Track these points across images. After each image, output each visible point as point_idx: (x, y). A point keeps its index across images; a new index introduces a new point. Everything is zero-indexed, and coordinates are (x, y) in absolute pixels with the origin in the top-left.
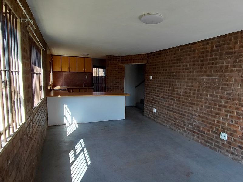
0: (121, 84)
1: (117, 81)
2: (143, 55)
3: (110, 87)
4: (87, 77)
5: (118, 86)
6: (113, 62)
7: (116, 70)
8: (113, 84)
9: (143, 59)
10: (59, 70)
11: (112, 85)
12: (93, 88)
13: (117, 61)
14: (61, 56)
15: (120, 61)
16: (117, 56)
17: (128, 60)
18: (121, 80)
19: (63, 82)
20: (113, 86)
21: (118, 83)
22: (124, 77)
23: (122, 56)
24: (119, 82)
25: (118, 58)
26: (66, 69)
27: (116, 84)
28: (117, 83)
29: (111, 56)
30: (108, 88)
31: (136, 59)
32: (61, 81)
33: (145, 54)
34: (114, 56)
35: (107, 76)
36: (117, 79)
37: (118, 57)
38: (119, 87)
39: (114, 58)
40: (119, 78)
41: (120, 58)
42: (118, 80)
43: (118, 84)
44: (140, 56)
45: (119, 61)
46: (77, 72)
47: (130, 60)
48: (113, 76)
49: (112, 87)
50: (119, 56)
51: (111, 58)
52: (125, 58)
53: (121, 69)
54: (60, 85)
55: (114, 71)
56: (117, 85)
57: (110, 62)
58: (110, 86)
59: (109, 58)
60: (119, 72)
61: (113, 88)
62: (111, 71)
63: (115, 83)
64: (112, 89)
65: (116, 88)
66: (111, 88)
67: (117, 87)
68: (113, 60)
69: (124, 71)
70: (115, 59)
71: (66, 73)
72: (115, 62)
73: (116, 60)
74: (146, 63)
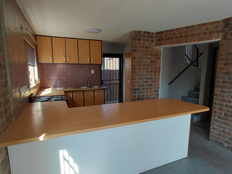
0: (155, 81)
1: (149, 77)
2: (211, 23)
3: (137, 88)
4: (93, 72)
5: (151, 85)
6: (144, 44)
7: (148, 58)
8: (142, 82)
9: (210, 33)
10: (50, 61)
11: (141, 84)
12: (104, 89)
13: (150, 42)
14: (51, 37)
15: (155, 41)
16: (149, 33)
17: (172, 38)
18: (155, 75)
19: (57, 81)
20: (143, 86)
21: (151, 80)
22: (160, 69)
23: (157, 33)
24: (152, 78)
25: (152, 37)
26: (60, 59)
27: (147, 82)
28: (149, 81)
29: (140, 32)
30: (135, 90)
31: (193, 35)
32: (54, 79)
33: (218, 22)
34: (145, 32)
35: (134, 69)
36: (149, 74)
37: (151, 35)
38: (153, 87)
39: (144, 36)
40: (152, 72)
41: (155, 35)
42: (151, 75)
43: (151, 82)
44: (204, 28)
45: (152, 41)
46: (79, 64)
47: (176, 37)
48: (143, 68)
49: (141, 88)
50: (153, 33)
51: (140, 36)
52: (166, 36)
53: (156, 55)
54: (53, 85)
55: (144, 58)
56: (149, 83)
57: (139, 43)
58: (139, 86)
59: (136, 35)
60: (152, 62)
61: (143, 89)
62: (140, 58)
63: (145, 80)
64: (141, 91)
65: (148, 89)
66: (139, 89)
67: (149, 87)
68: (144, 40)
69: (159, 58)
70: (146, 38)
71: (61, 66)
72: (146, 44)
73: (148, 41)
74: (220, 40)
